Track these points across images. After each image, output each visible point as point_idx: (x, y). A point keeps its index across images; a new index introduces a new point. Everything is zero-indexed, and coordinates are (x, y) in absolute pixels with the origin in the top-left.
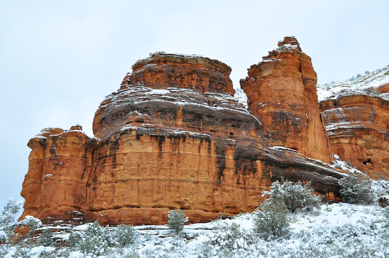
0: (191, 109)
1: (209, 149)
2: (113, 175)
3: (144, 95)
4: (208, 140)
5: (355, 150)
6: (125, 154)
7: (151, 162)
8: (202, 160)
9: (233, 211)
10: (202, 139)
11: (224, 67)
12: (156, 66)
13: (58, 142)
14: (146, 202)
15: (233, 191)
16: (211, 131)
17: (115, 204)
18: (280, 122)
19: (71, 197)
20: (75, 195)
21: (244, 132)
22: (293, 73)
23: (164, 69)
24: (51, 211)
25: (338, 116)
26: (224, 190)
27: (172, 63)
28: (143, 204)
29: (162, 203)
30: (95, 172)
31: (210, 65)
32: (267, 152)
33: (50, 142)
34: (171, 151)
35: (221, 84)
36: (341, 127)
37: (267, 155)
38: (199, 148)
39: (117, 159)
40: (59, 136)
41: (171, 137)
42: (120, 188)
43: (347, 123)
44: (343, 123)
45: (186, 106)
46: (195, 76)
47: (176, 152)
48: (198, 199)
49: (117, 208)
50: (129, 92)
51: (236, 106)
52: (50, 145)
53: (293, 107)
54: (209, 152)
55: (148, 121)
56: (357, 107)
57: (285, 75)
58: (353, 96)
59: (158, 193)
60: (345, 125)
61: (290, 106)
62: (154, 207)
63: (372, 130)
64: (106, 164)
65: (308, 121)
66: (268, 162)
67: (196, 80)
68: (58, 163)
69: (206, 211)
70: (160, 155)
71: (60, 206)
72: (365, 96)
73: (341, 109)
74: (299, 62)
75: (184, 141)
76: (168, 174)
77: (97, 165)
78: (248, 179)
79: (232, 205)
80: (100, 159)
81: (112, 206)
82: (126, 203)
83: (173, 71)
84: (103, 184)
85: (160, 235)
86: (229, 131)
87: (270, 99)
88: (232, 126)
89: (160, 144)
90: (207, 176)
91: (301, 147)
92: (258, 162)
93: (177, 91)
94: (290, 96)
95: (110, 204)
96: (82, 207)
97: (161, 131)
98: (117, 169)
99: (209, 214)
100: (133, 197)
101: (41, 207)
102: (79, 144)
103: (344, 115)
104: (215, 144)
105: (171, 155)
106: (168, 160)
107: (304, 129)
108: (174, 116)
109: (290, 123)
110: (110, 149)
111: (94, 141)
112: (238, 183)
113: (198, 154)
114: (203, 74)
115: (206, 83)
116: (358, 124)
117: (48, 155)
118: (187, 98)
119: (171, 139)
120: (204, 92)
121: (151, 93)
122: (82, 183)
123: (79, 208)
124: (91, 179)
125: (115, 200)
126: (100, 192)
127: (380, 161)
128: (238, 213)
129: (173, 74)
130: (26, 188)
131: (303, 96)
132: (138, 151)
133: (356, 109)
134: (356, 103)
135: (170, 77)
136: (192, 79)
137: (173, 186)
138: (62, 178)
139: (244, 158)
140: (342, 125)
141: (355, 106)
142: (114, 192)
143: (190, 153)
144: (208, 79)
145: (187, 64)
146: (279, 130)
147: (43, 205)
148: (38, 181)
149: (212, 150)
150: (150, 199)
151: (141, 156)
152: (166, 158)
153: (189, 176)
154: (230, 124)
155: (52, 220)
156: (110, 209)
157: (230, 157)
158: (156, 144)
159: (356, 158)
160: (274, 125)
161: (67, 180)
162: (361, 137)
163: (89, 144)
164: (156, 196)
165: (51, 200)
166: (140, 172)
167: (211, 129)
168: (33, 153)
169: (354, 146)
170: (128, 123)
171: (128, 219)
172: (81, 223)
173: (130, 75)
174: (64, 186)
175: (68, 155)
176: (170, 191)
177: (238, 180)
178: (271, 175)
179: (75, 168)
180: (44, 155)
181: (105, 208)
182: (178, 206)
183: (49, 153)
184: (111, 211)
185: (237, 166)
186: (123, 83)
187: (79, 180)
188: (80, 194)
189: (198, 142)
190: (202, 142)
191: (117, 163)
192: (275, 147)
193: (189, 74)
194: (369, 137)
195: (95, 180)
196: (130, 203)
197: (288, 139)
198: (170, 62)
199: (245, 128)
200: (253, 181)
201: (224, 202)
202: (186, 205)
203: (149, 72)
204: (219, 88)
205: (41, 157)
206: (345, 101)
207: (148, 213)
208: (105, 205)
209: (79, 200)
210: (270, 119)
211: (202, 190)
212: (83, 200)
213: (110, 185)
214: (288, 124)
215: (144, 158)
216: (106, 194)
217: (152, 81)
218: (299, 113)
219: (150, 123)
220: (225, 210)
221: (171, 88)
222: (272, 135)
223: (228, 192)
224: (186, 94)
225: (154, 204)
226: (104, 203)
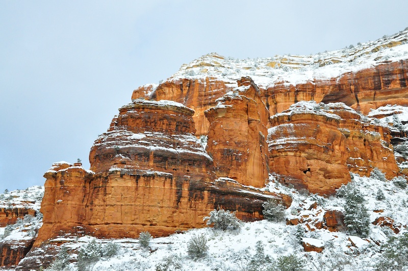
0: (160, 153)
1: (171, 183)
2: (104, 201)
3: (127, 140)
4: (170, 177)
5: (298, 161)
6: (113, 187)
7: (130, 193)
8: (166, 192)
9: (186, 226)
10: (166, 177)
11: (188, 112)
12: (136, 113)
13: (65, 176)
14: (127, 221)
15: (187, 213)
16: (174, 169)
17: (106, 222)
18: (226, 157)
19: (76, 216)
20: (78, 215)
21: (197, 170)
22: (241, 116)
23: (142, 116)
24: (62, 226)
25: (289, 131)
26: (180, 212)
27: (149, 111)
28: (125, 222)
29: (137, 221)
30: (91, 197)
31: (178, 111)
32: (213, 184)
33: (60, 175)
34: (144, 186)
35: (184, 126)
36: (289, 142)
37: (213, 186)
38: (164, 183)
39: (107, 190)
40: (66, 171)
41: (144, 176)
42: (110, 210)
43: (295, 138)
44: (292, 138)
45: (156, 151)
46: (165, 121)
47: (148, 186)
48: (162, 219)
49: (107, 224)
50: (116, 135)
51: (194, 146)
52: (59, 178)
53: (238, 144)
54: (171, 186)
55: (129, 163)
56: (305, 124)
57: (235, 116)
58: (303, 114)
59: (135, 215)
60: (293, 140)
61: (236, 143)
62: (132, 224)
63: (313, 145)
64: (100, 193)
65: (248, 155)
66: (213, 191)
67: (166, 125)
68: (66, 192)
69: (167, 226)
70: (137, 189)
71: (68, 222)
72: (312, 114)
73: (292, 125)
74: (246, 107)
75: (154, 178)
76: (142, 202)
77: (93, 193)
78: (198, 204)
79: (185, 223)
80: (95, 188)
81: (103, 222)
82: (113, 222)
83: (149, 118)
84: (97, 207)
85: (134, 248)
86: (186, 169)
87: (221, 138)
88: (189, 165)
89: (137, 180)
90: (169, 203)
91: (240, 177)
92: (206, 192)
93: (151, 135)
94: (237, 135)
95: (102, 221)
96: (83, 222)
97: (138, 171)
98: (107, 197)
99: (170, 229)
100: (118, 217)
101: (55, 222)
102: (80, 177)
103: (294, 131)
104: (175, 180)
105: (144, 188)
106: (142, 192)
107: (244, 163)
108: (148, 159)
109: (234, 159)
110: (102, 182)
111: (91, 174)
112: (191, 207)
113: (163, 187)
114: (172, 119)
115: (173, 127)
116: (303, 140)
117: (59, 185)
118: (158, 142)
119: (144, 177)
120: (171, 134)
121: (132, 137)
122: (83, 205)
123: (80, 224)
124: (89, 202)
125: (106, 218)
126: (95, 212)
127: (317, 171)
128: (189, 228)
129: (149, 120)
130: (44, 207)
131: (247, 134)
132: (121, 185)
133: (304, 126)
134: (305, 120)
135: (146, 122)
136: (163, 124)
137: (145, 210)
138: (69, 202)
139: (195, 189)
140: (290, 140)
141: (303, 123)
142: (105, 212)
143: (158, 187)
144: (175, 123)
145: (160, 111)
146: (225, 164)
147: (57, 221)
148: (52, 203)
149: (173, 185)
150: (129, 218)
151: (124, 188)
152: (141, 191)
153: (157, 203)
154: (187, 164)
155: (63, 233)
156: (102, 224)
157: (185, 189)
158: (134, 181)
159: (298, 168)
160: (222, 160)
161: (73, 204)
162: (304, 151)
163: (87, 177)
164: (133, 217)
165: (62, 218)
166: (123, 199)
167: (174, 168)
168: (48, 183)
169: (298, 158)
170: (115, 164)
171: (114, 233)
172: (83, 235)
173: (117, 117)
174: (71, 209)
175: (73, 185)
176: (143, 213)
177: (191, 205)
178: (214, 201)
179: (78, 196)
180: (56, 184)
181: (98, 223)
182: (149, 223)
183: (59, 184)
184: (103, 225)
185: (190, 195)
186: (112, 125)
187: (81, 204)
188: (82, 213)
189: (163, 179)
190: (166, 179)
191: (107, 193)
192: (220, 178)
193: (161, 120)
194: (311, 151)
195: (92, 203)
196: (116, 222)
197: (231, 171)
198: (147, 108)
199: (199, 166)
200: (201, 205)
201: (180, 221)
202: (154, 223)
203: (131, 118)
204: (183, 130)
205: (54, 186)
206: (296, 117)
207: (128, 229)
208: (98, 221)
209: (81, 218)
210: (219, 155)
211: (165, 212)
212: (84, 218)
213: (102, 207)
214: (232, 159)
215: (126, 191)
216: (99, 214)
217: (133, 126)
218: (242, 149)
219: (130, 164)
220: (181, 226)
221: (147, 132)
222: (220, 168)
223: (183, 213)
224: (158, 138)
225: (132, 222)
226: (98, 220)
